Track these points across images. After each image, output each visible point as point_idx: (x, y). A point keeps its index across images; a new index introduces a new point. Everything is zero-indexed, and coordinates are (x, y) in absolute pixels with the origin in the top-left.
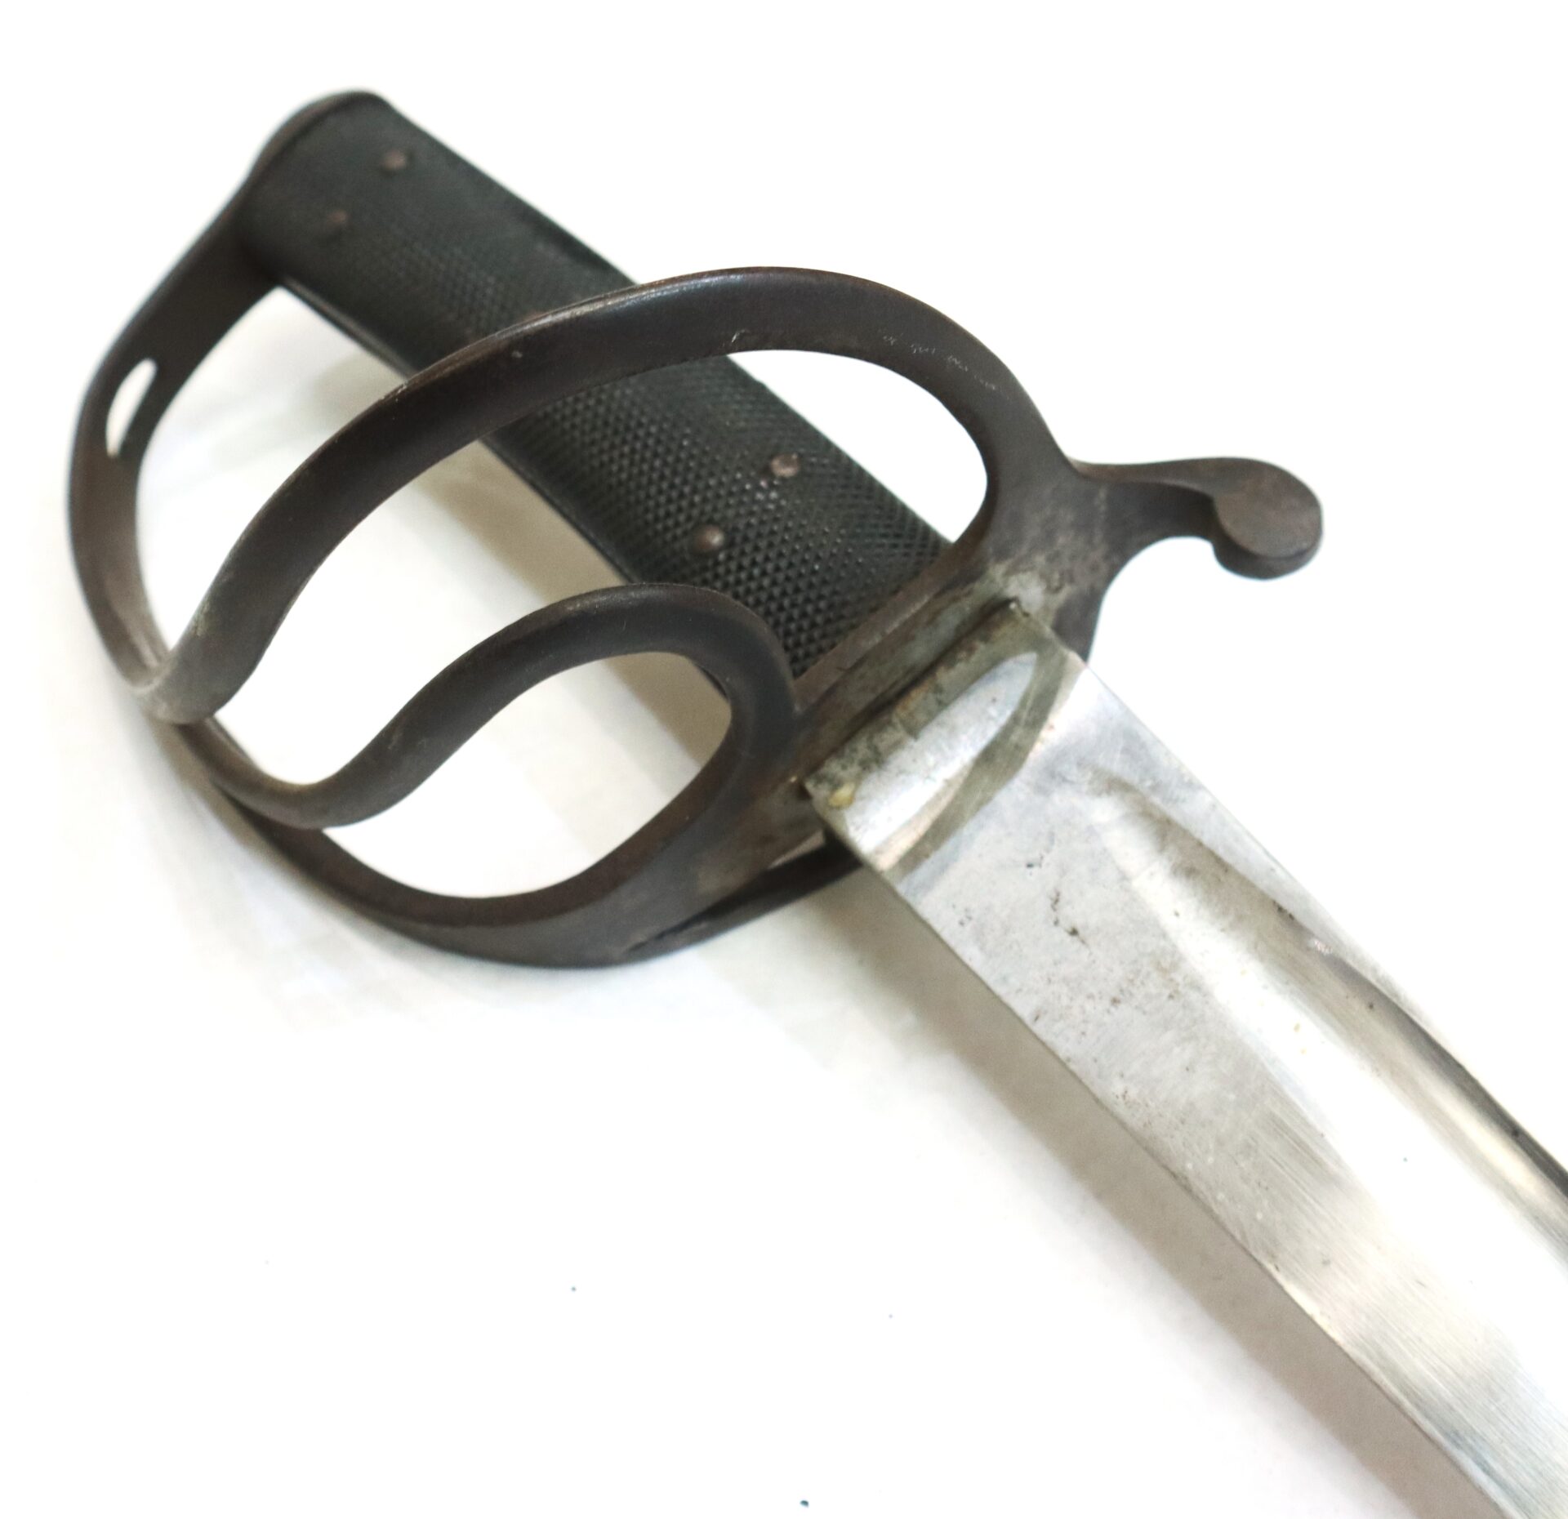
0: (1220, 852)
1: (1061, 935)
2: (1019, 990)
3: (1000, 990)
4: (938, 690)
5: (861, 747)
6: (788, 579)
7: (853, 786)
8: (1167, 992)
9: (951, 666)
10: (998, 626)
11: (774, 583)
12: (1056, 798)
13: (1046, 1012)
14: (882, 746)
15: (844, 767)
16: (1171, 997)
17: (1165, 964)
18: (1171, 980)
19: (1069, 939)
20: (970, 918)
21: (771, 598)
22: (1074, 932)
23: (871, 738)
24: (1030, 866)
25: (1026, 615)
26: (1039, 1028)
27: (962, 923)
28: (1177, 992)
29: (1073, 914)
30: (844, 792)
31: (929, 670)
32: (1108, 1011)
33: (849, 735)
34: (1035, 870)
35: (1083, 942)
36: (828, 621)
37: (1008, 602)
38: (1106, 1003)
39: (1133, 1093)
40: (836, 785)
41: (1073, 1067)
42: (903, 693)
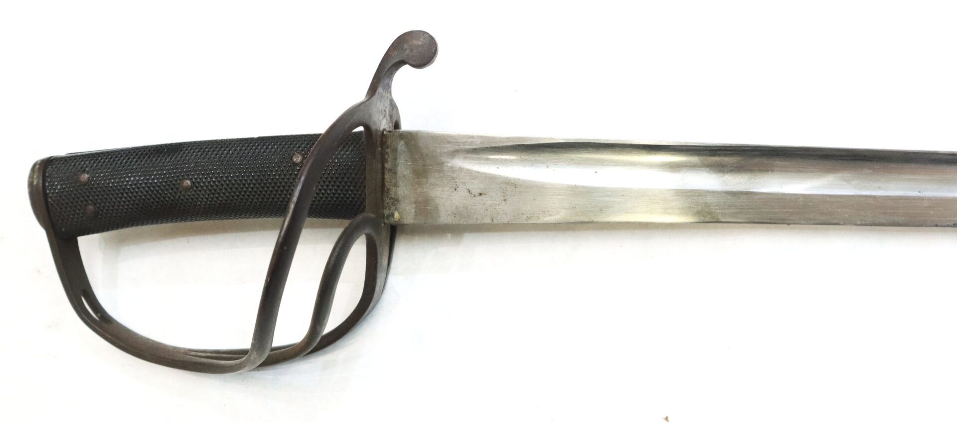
0: (493, 145)
1: (478, 198)
2: (483, 218)
3: (479, 222)
4: (390, 170)
5: (387, 200)
6: (333, 186)
7: (396, 212)
8: (514, 187)
9: (387, 162)
10: (386, 141)
11: (331, 190)
12: (445, 168)
13: (493, 218)
14: (393, 196)
15: (390, 209)
16: (515, 187)
17: (507, 182)
18: (512, 184)
19: (481, 198)
20: (455, 214)
21: (334, 194)
22: (481, 194)
23: (388, 197)
24: (455, 190)
25: (390, 132)
26: (495, 221)
27: (455, 217)
28: (515, 185)
29: (476, 191)
30: (397, 215)
31: (383, 168)
32: (506, 204)
33: (383, 201)
34: (458, 189)
35: (484, 194)
36: (354, 187)
37: (383, 132)
38: (503, 202)
39: (528, 216)
40: (392, 215)
41: (510, 223)
42: (383, 179)
